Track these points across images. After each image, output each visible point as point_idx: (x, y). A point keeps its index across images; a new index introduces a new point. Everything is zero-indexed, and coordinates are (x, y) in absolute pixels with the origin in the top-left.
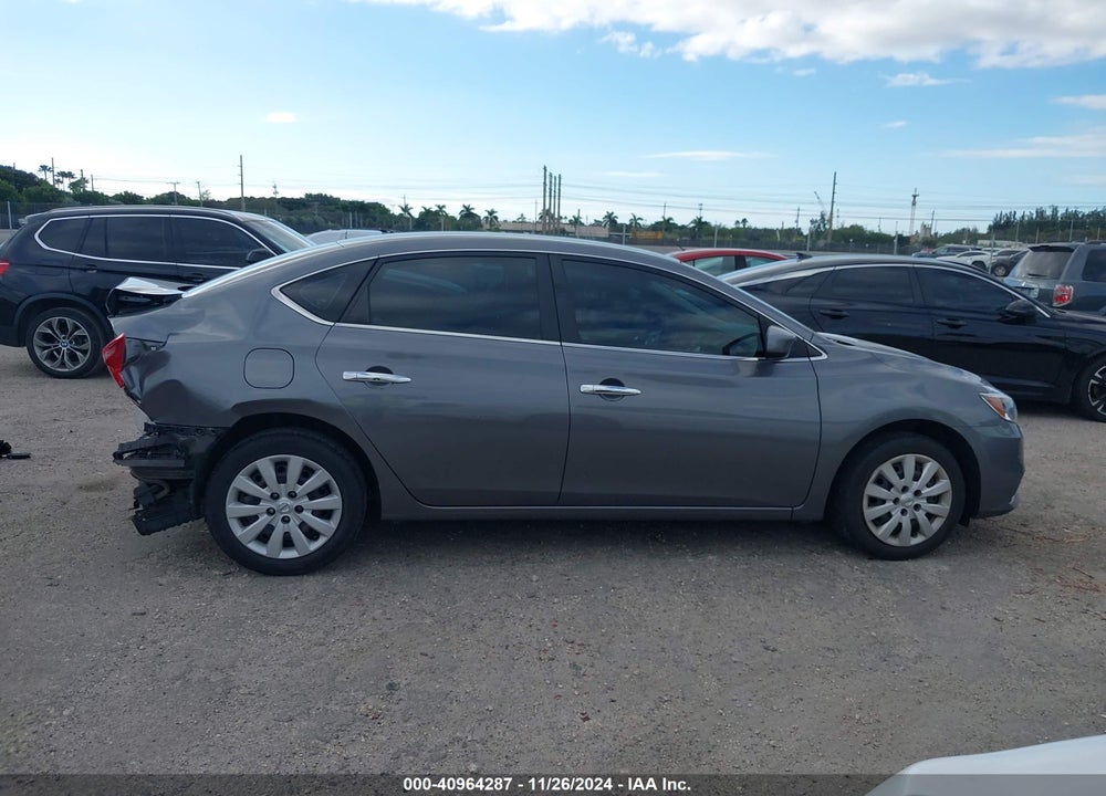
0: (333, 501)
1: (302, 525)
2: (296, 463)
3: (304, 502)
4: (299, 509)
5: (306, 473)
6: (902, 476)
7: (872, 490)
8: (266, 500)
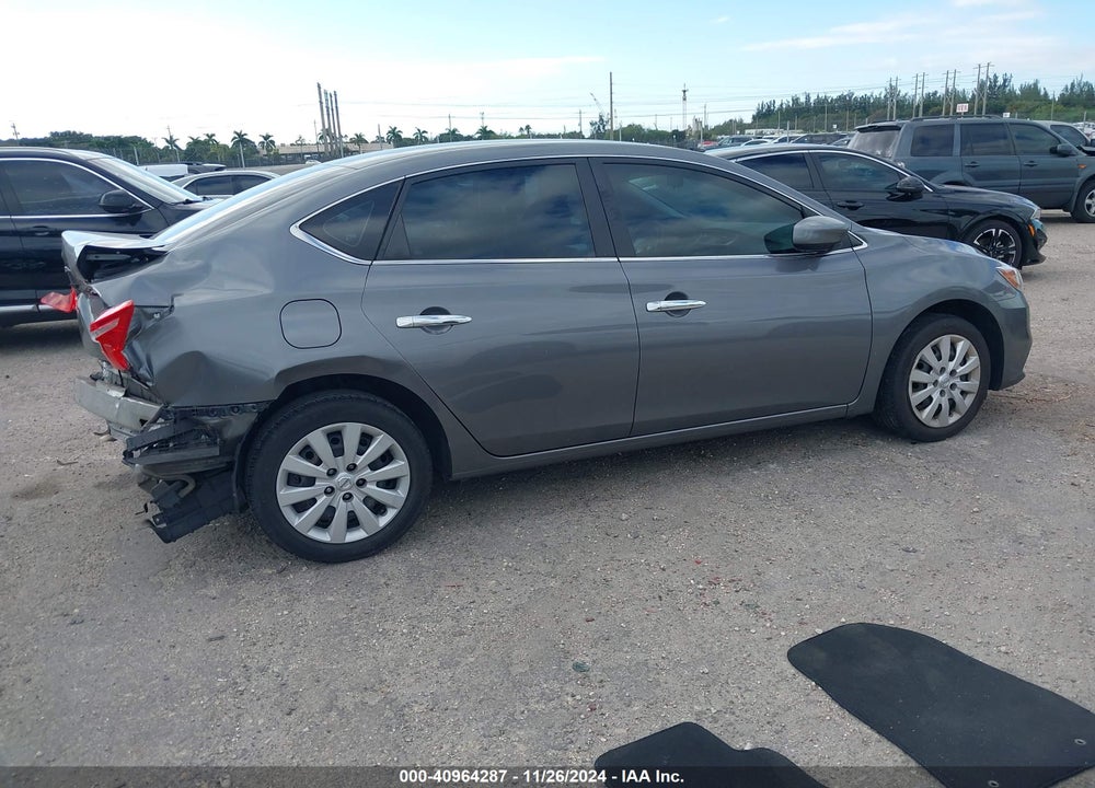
0: (399, 467)
1: (367, 500)
2: (352, 432)
3: (367, 473)
4: (361, 483)
5: (366, 440)
6: (939, 358)
7: (917, 375)
8: (322, 479)
